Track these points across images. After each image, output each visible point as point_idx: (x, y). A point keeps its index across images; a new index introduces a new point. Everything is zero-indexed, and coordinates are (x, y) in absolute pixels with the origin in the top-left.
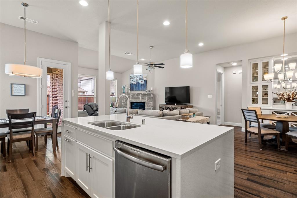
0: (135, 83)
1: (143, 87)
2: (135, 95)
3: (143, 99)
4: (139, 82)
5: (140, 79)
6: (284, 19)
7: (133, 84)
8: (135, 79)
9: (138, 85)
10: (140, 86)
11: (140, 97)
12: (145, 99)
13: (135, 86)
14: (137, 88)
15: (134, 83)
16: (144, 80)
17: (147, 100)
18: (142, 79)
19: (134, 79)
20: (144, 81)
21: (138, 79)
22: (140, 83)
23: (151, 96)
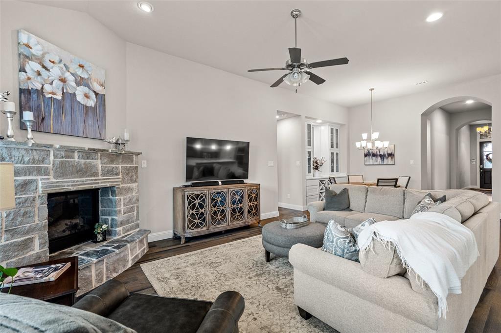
0: (53, 90)
1: (90, 122)
2: (76, 155)
3: (110, 172)
4: (74, 95)
5: (80, 82)
6: (372, 90)
7: (40, 92)
8: (56, 71)
9: (68, 105)
10: (79, 113)
11: (98, 164)
12: (117, 174)
13: (57, 110)
14: (66, 120)
15: (48, 88)
16: (96, 94)
17: (123, 179)
18: (89, 88)
19: (46, 69)
20: (93, 96)
21: (70, 79)
22: (80, 98)
23: (132, 161)
